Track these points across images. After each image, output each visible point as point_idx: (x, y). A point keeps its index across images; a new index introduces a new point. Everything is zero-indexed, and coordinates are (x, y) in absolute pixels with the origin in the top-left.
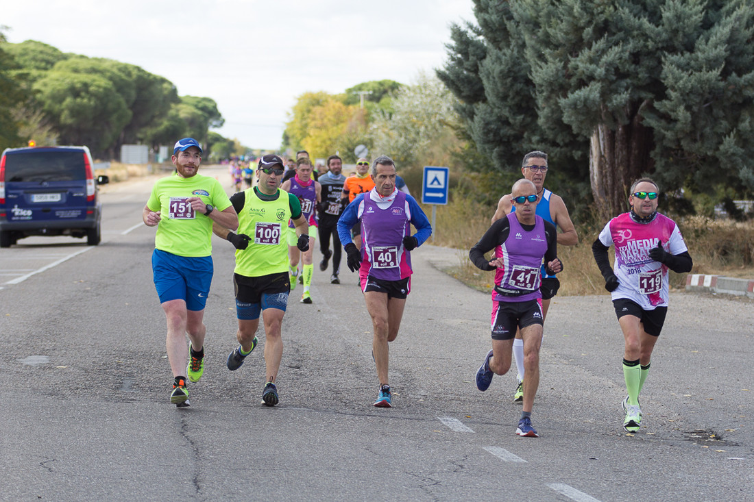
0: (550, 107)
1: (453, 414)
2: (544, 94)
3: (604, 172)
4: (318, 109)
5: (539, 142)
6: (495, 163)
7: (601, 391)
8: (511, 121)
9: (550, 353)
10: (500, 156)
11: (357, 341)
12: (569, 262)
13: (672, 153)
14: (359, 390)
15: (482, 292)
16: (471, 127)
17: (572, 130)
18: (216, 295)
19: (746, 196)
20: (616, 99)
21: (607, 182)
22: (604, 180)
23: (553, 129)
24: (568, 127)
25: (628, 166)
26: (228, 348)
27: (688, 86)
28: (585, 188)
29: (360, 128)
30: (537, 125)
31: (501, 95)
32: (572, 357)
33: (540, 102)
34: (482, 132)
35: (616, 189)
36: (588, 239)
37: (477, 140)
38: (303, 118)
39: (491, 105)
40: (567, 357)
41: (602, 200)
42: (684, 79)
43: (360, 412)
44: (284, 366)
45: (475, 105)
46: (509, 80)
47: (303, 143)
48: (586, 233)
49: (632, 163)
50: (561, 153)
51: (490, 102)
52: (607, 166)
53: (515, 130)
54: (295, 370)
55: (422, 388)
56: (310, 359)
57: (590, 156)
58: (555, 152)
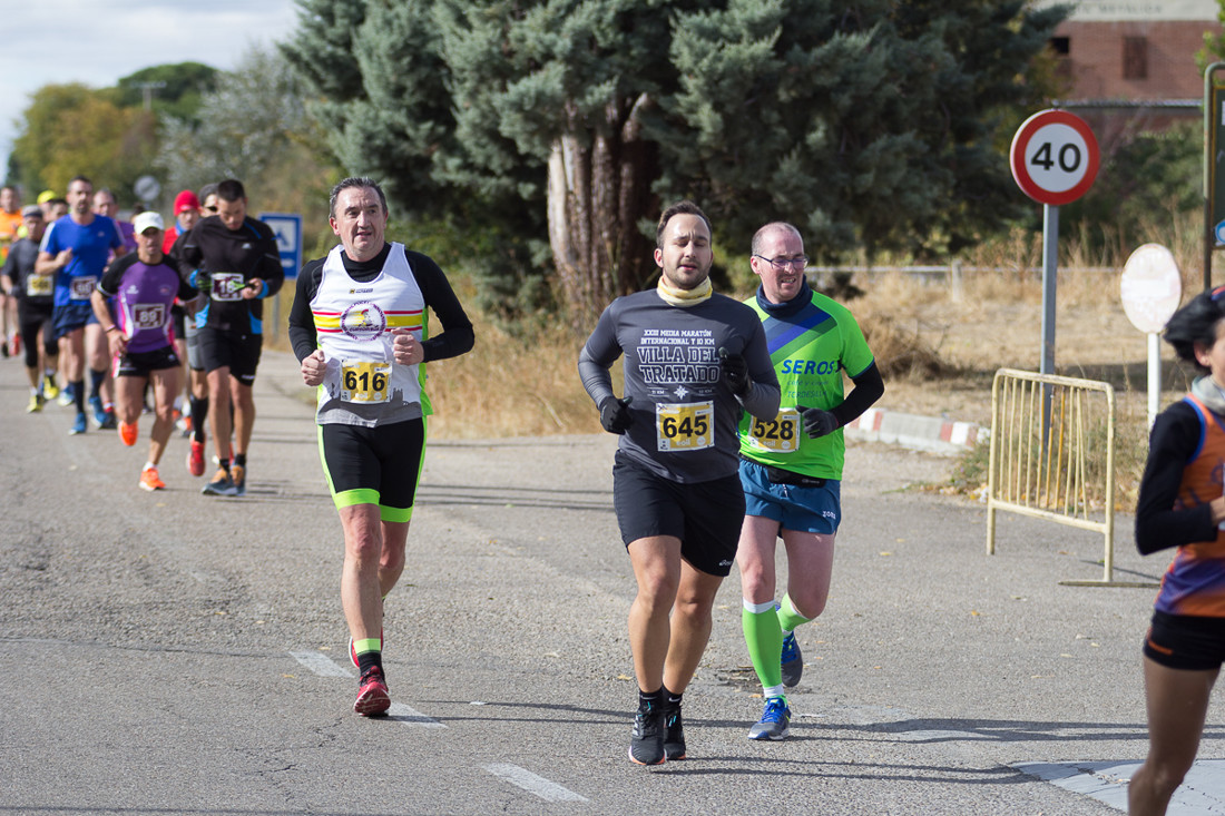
0: (477, 106)
1: (315, 645)
2: (468, 85)
3: (573, 219)
4: (69, 116)
5: (460, 168)
7: (573, 603)
8: (410, 132)
9: (483, 536)
11: (146, 521)
12: (514, 377)
13: (692, 185)
14: (149, 606)
16: (340, 143)
17: (517, 148)
19: (820, 258)
20: (592, 94)
21: (578, 236)
22: (574, 234)
23: (483, 147)
24: (508, 145)
25: (615, 210)
27: (717, 69)
28: (540, 250)
29: (145, 147)
30: (456, 140)
31: (392, 87)
32: (521, 543)
33: (460, 99)
34: (359, 151)
35: (594, 248)
36: (547, 337)
37: (350, 165)
38: (43, 131)
39: (376, 105)
40: (515, 543)
41: (569, 268)
42: (711, 56)
43: (152, 645)
44: (18, 565)
45: (346, 106)
46: (406, 61)
47: (44, 173)
48: (544, 327)
49: (622, 203)
50: (498, 187)
51: (374, 100)
52: (579, 209)
53: (417, 148)
54: (37, 573)
55: (261, 601)
56: (63, 553)
57: (549, 192)
58: (487, 187)
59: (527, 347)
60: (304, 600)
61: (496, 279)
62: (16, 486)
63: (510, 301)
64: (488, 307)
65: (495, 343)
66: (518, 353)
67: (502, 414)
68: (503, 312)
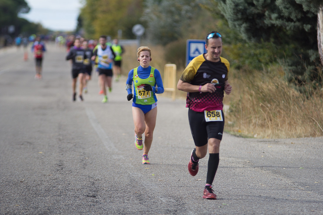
5: (277, 18)
6: (243, 36)
9: (289, 181)
10: (247, 31)
11: (140, 175)
12: (302, 111)
15: (235, 135)
16: (223, 8)
17: (303, 8)
18: (28, 142)
23: (288, 9)
24: (299, 7)
26: (39, 183)
28: (313, 54)
29: (136, 12)
30: (275, 6)
32: (307, 184)
34: (232, 11)
36: (317, 93)
37: (229, 18)
38: (92, 5)
40: (303, 185)
44: (84, 195)
48: (315, 89)
50: (295, 26)
53: (258, 9)
54: (92, 198)
55: (191, 210)
56: (103, 190)
57: (318, 28)
58: (290, 26)
59: (307, 98)
60: (210, 210)
61: (294, 68)
62: (83, 160)
63: (300, 77)
64: (290, 81)
65: (293, 96)
66: (304, 101)
67: (297, 127)
68: (297, 82)
